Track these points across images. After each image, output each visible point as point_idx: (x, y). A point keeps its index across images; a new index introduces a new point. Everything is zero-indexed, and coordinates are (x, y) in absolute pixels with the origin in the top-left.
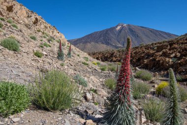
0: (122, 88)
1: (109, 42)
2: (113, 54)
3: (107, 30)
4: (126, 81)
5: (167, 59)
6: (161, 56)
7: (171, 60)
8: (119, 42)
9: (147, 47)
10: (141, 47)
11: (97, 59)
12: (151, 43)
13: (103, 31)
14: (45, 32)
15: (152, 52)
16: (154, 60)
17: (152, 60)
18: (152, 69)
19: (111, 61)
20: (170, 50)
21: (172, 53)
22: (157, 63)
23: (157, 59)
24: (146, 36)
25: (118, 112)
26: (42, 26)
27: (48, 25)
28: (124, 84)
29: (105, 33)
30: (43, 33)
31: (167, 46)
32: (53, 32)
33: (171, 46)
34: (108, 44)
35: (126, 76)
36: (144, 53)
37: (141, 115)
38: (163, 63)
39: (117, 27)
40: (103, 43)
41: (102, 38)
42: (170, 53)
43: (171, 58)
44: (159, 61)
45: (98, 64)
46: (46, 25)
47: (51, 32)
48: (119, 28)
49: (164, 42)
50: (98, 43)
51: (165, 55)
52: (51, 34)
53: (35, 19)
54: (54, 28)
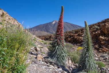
0: (59, 36)
1: (49, 30)
2: (51, 37)
3: (47, 24)
4: (61, 32)
5: (80, 37)
6: (77, 36)
7: (82, 38)
8: (54, 31)
9: (70, 32)
10: (66, 33)
11: (42, 39)
12: (71, 30)
13: (45, 24)
14: (9, 21)
15: (72, 34)
16: (74, 38)
17: (73, 38)
18: (73, 43)
19: (50, 40)
20: (81, 33)
21: (83, 34)
22: (75, 40)
23: (75, 38)
24: (69, 27)
25: (57, 50)
26: (7, 18)
27: (11, 18)
28: (60, 33)
29: (46, 25)
30: (8, 22)
31: (80, 31)
32: (14, 22)
33: (82, 31)
34: (48, 31)
35: (61, 29)
36: (68, 35)
37: (68, 60)
38: (78, 40)
39: (53, 22)
40: (45, 31)
41: (44, 28)
42: (81, 34)
43: (82, 37)
44: (76, 38)
45: (42, 41)
46: (10, 18)
47: (13, 22)
48: (54, 23)
49: (78, 29)
50: (42, 31)
51: (79, 35)
52: (13, 23)
53: (2, 13)
54: (15, 20)
